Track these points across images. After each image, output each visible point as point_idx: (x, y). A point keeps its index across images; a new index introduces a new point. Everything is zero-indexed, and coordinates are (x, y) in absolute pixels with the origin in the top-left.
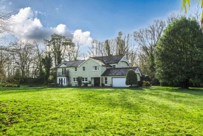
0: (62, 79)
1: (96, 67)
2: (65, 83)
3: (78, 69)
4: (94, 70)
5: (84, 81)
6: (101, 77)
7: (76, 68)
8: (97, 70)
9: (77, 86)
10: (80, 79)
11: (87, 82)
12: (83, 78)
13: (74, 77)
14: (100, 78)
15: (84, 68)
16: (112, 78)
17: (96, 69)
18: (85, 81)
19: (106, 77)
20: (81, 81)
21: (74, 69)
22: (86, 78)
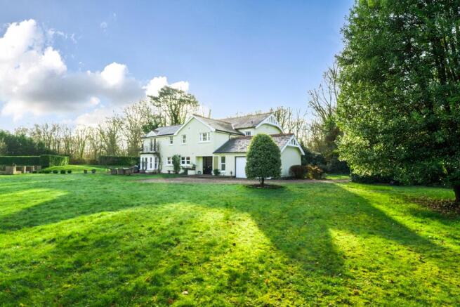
0: (146, 159)
1: (204, 135)
2: (151, 167)
3: (174, 139)
4: (202, 141)
5: (183, 163)
6: (213, 155)
7: (171, 138)
8: (207, 141)
9: (171, 172)
10: (177, 160)
11: (188, 165)
12: (183, 159)
13: (169, 156)
14: (212, 157)
15: (185, 137)
16: (236, 157)
17: (204, 139)
18: (186, 162)
19: (223, 155)
20: (179, 164)
21: (169, 139)
22: (188, 158)
